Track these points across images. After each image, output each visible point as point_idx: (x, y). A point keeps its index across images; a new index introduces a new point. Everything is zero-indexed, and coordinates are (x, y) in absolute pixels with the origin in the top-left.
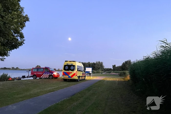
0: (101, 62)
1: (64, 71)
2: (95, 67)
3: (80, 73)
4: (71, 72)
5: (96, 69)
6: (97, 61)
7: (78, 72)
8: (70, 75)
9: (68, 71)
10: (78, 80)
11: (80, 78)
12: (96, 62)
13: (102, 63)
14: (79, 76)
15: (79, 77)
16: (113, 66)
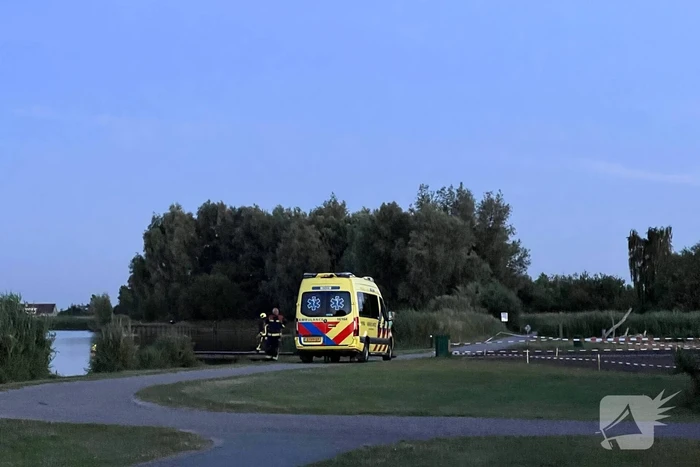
0: (478, 199)
1: (305, 317)
2: (402, 264)
3: (369, 324)
4: (335, 319)
5: (415, 289)
6: (433, 189)
7: (361, 319)
8: (332, 334)
9: (320, 320)
10: (362, 354)
11: (372, 346)
12: (423, 202)
13: (495, 210)
14: (365, 335)
15: (367, 341)
16: (633, 240)
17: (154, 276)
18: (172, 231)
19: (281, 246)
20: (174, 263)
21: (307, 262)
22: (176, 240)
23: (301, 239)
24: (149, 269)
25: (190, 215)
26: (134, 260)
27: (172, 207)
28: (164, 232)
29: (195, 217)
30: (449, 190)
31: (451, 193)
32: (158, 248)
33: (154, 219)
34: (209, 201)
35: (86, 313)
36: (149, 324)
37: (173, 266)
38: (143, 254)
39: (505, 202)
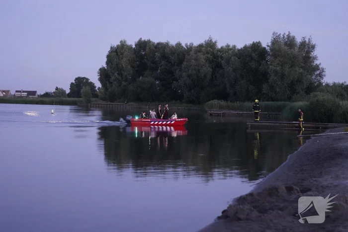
17: (113, 78)
18: (122, 54)
19: (185, 63)
20: (124, 71)
21: (199, 72)
22: (125, 59)
23: (196, 60)
24: (111, 74)
26: (100, 69)
27: (121, 42)
28: (117, 54)
29: (134, 46)
30: (283, 35)
31: (284, 37)
32: (115, 63)
33: (111, 48)
34: (141, 39)
35: (52, 96)
36: (112, 103)
37: (123, 72)
38: (105, 66)
39: (313, 42)
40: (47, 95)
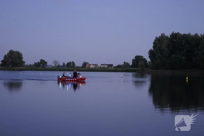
17: (157, 56)
18: (162, 41)
19: (200, 46)
20: (163, 51)
22: (164, 44)
24: (156, 53)
25: (168, 36)
26: (150, 51)
27: (162, 34)
28: (160, 42)
29: (169, 37)
32: (158, 47)
33: (156, 38)
34: (173, 32)
35: (122, 67)
36: (157, 71)
37: (163, 52)
38: (152, 49)
40: (119, 66)
